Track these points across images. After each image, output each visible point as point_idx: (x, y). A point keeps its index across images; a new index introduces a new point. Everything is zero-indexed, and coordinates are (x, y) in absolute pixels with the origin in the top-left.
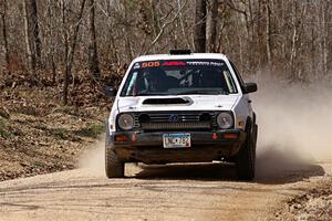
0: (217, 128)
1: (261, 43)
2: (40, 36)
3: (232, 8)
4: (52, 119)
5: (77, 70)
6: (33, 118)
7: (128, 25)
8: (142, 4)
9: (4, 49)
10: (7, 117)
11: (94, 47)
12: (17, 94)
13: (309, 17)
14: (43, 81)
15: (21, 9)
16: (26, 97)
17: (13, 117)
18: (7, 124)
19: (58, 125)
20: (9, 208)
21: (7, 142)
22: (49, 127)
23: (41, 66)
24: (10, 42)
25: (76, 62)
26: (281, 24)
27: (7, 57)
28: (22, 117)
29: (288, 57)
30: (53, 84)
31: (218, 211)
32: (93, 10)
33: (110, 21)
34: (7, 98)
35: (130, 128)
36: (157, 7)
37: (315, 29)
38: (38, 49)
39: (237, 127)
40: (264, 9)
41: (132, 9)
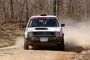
0: (55, 36)
1: (70, 11)
2: (13, 10)
3: (63, 3)
4: (17, 32)
5: (23, 19)
6: (12, 31)
7: (36, 7)
8: (40, 2)
9: (4, 14)
10: (5, 31)
11: (27, 13)
12: (8, 25)
13: (82, 5)
14: (14, 22)
15: (9, 3)
16: (10, 26)
17: (7, 31)
18: (5, 33)
19: (18, 33)
20: (6, 54)
21: (5, 37)
22: (16, 33)
23: (14, 18)
24: (6, 12)
25: (23, 17)
26: (75, 7)
27: (5, 16)
28: (9, 31)
29: (77, 15)
30: (17, 22)
31: (59, 55)
32: (27, 3)
33: (31, 6)
34: (5, 26)
35: (31, 36)
36: (43, 2)
37: (84, 8)
38: (13, 14)
39: (60, 36)
40: (71, 3)
41: (37, 3)
